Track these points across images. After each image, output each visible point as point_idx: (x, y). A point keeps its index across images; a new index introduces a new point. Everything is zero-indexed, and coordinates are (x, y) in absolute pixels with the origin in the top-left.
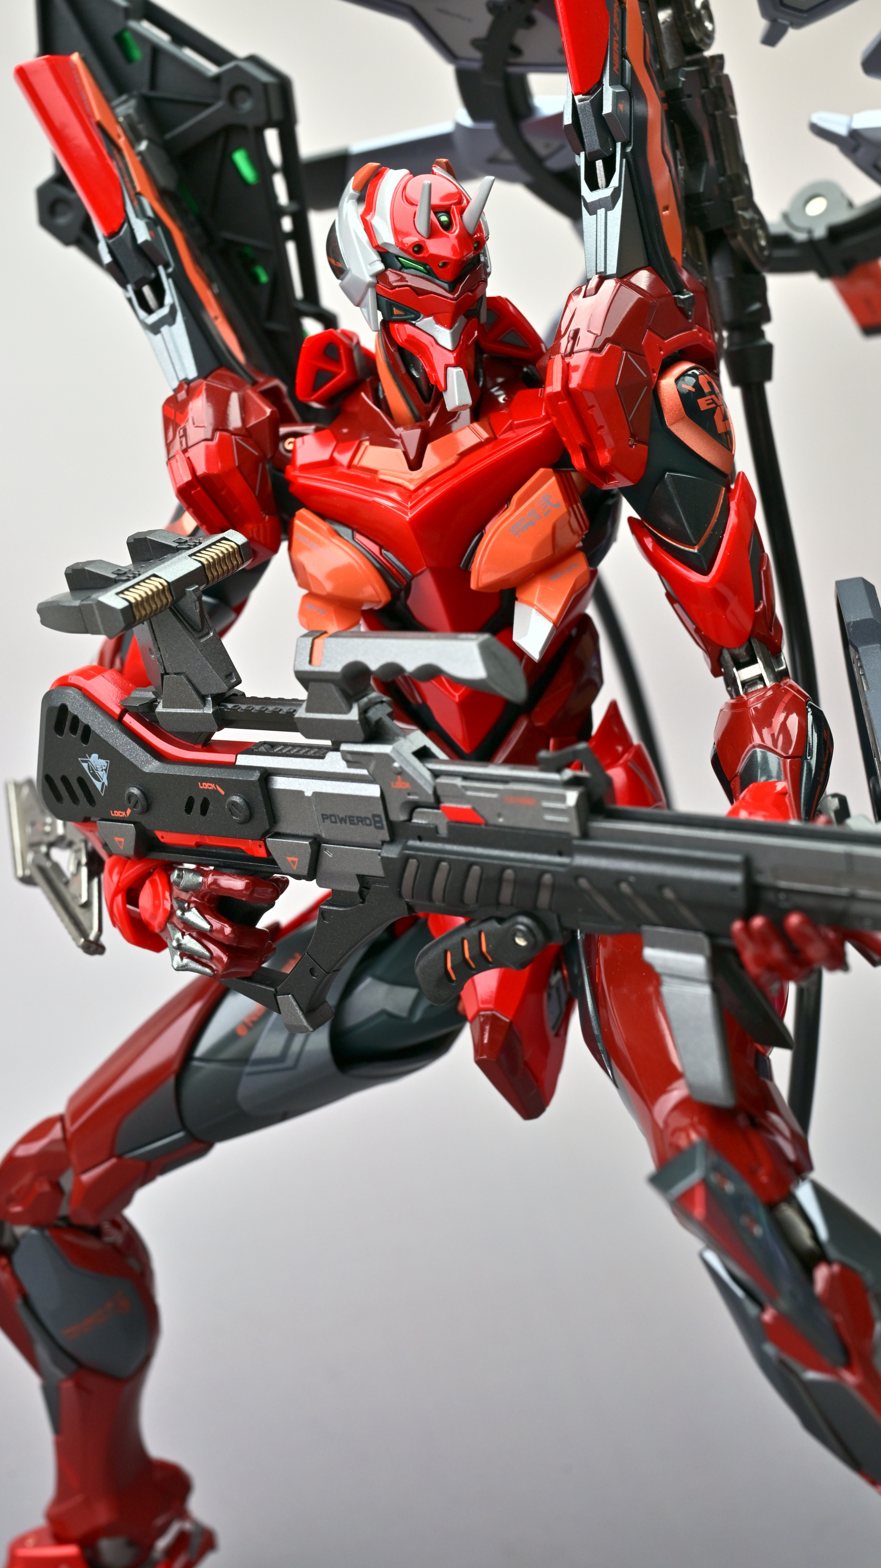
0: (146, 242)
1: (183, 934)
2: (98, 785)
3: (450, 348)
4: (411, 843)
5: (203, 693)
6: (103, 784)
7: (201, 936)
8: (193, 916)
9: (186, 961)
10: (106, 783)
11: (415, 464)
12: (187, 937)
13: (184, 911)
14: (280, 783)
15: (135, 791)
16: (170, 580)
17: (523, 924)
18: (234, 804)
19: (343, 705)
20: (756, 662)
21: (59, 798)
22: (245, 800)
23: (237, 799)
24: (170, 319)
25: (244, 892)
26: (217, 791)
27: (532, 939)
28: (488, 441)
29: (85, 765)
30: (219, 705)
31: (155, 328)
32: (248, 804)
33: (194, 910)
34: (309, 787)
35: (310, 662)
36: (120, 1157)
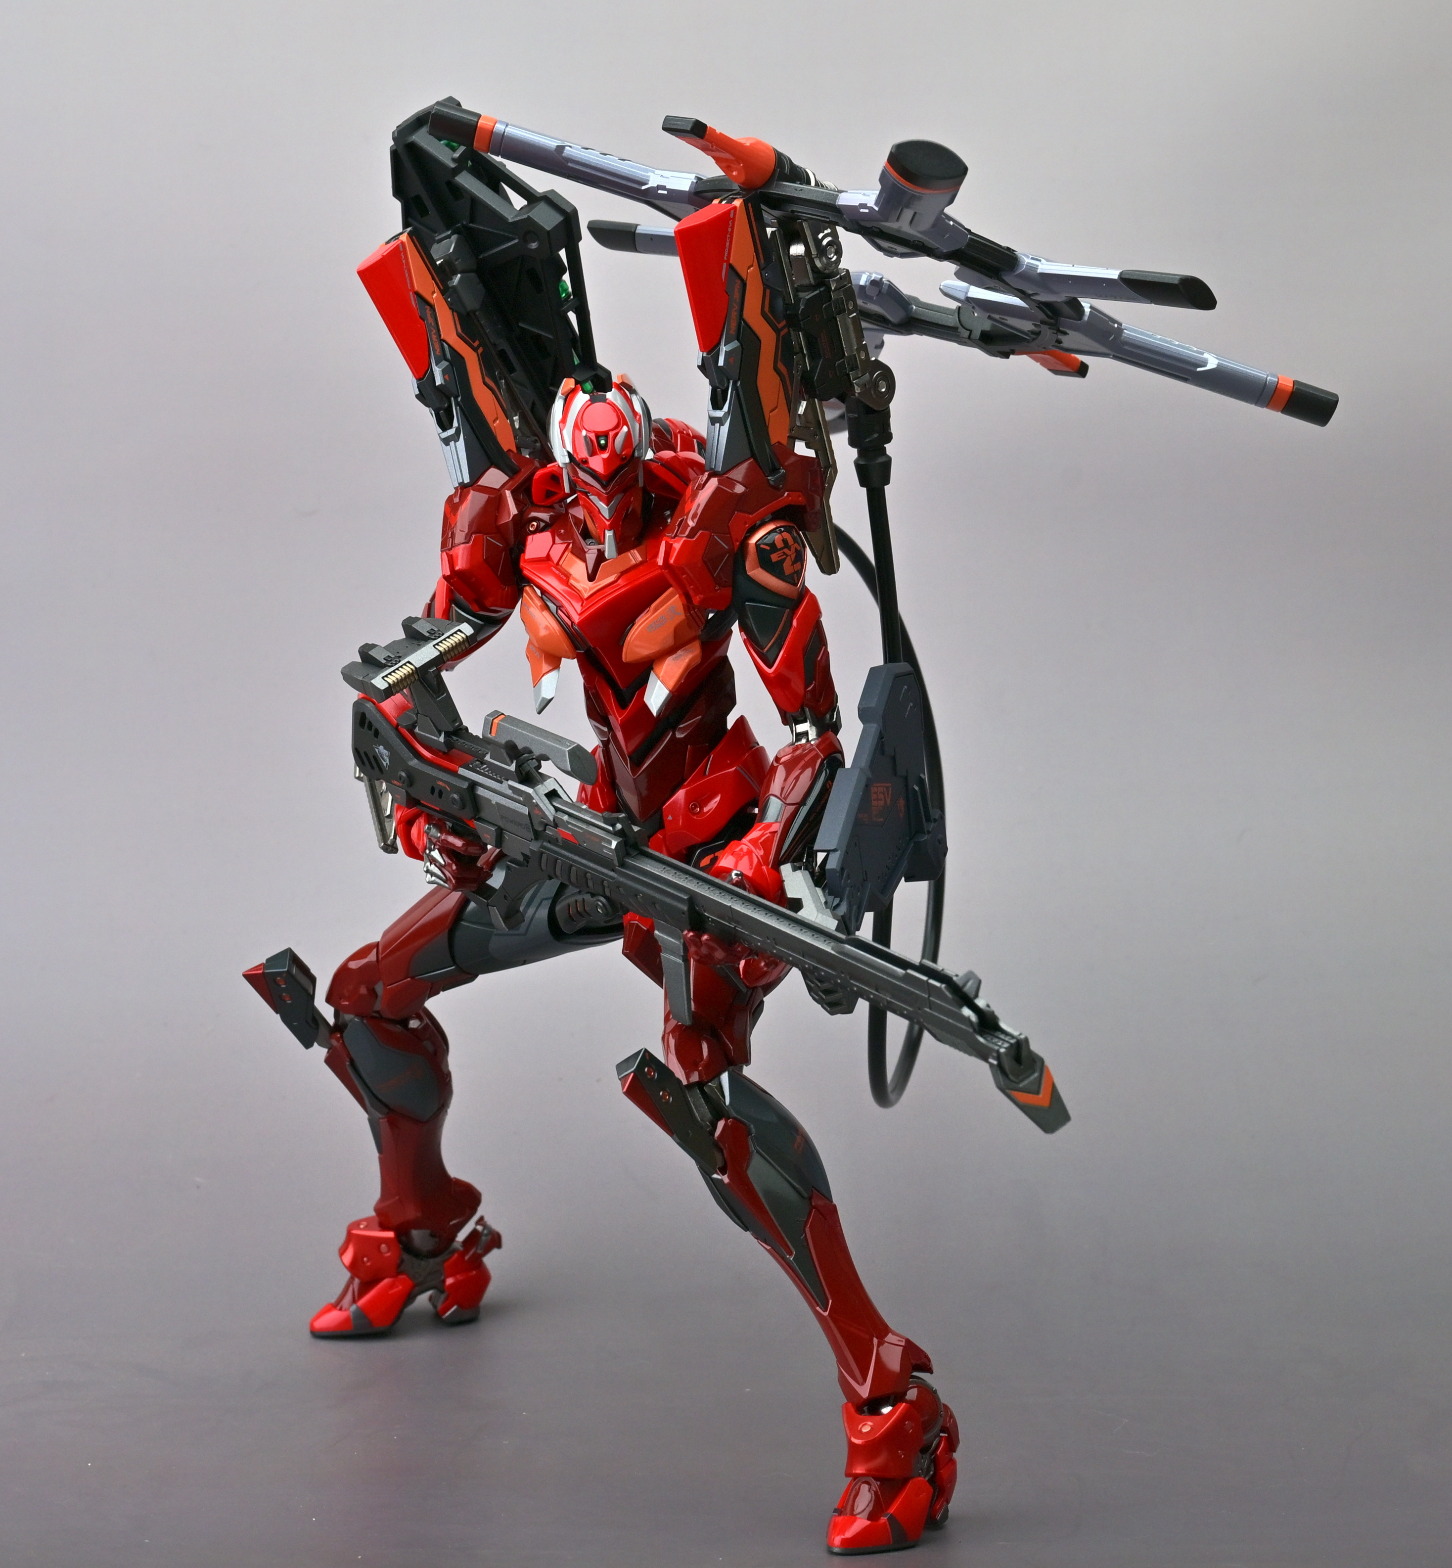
0: (441, 385)
1: (431, 864)
2: (385, 763)
3: (608, 518)
4: (545, 844)
5: (439, 728)
6: (387, 764)
7: (440, 867)
8: (436, 854)
9: (434, 878)
10: (388, 764)
11: (591, 578)
12: (433, 866)
13: (431, 850)
14: (481, 791)
15: (403, 774)
16: (417, 667)
17: (601, 901)
18: (454, 799)
19: (508, 760)
20: (806, 722)
21: (363, 763)
22: (460, 798)
23: (455, 796)
24: (455, 438)
25: (462, 849)
26: (446, 788)
27: (605, 911)
28: (641, 563)
29: (377, 750)
30: (449, 736)
31: (446, 441)
32: (462, 799)
33: (437, 851)
34: (495, 799)
35: (490, 733)
36: (412, 978)
